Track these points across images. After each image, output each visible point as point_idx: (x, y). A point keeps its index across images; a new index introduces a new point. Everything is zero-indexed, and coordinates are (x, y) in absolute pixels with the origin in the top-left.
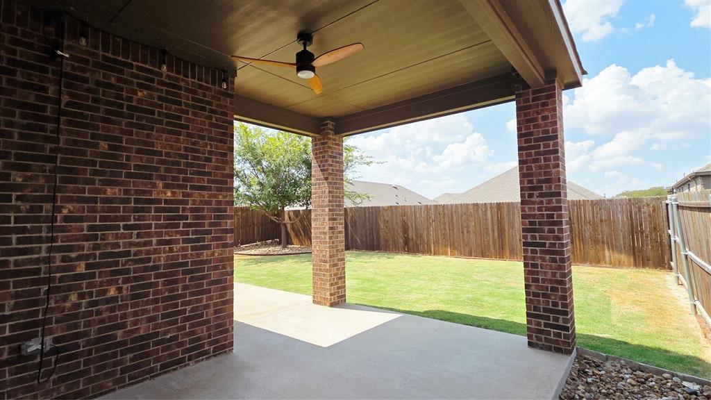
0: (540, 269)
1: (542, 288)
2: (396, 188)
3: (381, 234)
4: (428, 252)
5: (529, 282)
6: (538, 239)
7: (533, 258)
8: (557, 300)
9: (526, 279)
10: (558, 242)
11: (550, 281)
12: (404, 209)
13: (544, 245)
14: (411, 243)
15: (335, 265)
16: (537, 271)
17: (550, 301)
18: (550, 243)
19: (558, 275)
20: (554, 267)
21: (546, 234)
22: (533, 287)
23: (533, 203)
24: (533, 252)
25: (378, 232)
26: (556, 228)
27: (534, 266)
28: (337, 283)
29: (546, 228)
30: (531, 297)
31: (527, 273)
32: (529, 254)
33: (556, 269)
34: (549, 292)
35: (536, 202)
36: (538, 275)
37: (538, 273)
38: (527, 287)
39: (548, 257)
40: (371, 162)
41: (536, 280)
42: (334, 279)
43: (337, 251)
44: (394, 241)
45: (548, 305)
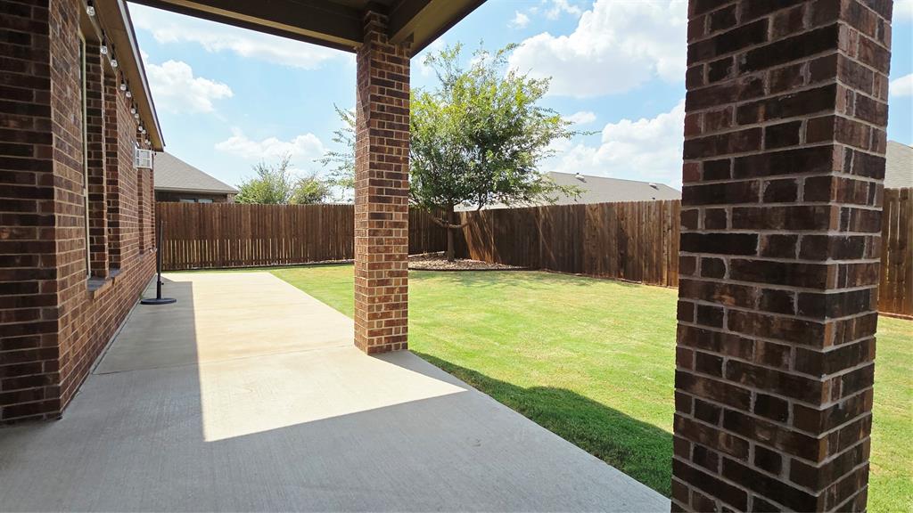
0: (725, 330)
1: (727, 394)
2: (655, 187)
3: (585, 247)
4: (657, 281)
5: (689, 367)
6: (729, 224)
7: (709, 291)
8: (778, 450)
9: (681, 357)
10: (801, 234)
11: (759, 376)
12: (623, 209)
13: (747, 244)
14: (630, 264)
15: (382, 283)
16: (718, 335)
17: (752, 443)
18: (771, 238)
19: (789, 359)
20: (775, 329)
21: (760, 205)
22: (699, 387)
23: (725, 96)
24: (713, 269)
25: (581, 246)
26: (800, 180)
27: (710, 316)
28: (384, 315)
29: (762, 183)
30: (691, 417)
31: (686, 336)
32: (697, 277)
33: (784, 335)
34: (752, 414)
35: (734, 89)
36: (718, 348)
37: (718, 341)
38: (682, 380)
39: (757, 288)
40: (574, 133)
41: (711, 365)
42: (379, 308)
43: (389, 257)
44: (604, 260)
45: (745, 456)
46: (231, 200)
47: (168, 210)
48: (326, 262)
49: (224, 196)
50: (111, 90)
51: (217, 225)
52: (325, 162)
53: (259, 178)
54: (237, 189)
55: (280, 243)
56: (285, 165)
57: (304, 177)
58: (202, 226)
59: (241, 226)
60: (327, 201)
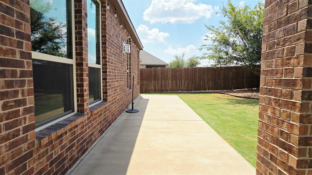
46: (167, 67)
47: (145, 71)
48: (200, 91)
49: (165, 66)
50: (104, 10)
51: (160, 76)
52: (201, 49)
53: (175, 59)
54: (169, 63)
55: (182, 83)
56: (183, 55)
57: (190, 58)
58: (155, 77)
59: (168, 77)
60: (199, 66)
